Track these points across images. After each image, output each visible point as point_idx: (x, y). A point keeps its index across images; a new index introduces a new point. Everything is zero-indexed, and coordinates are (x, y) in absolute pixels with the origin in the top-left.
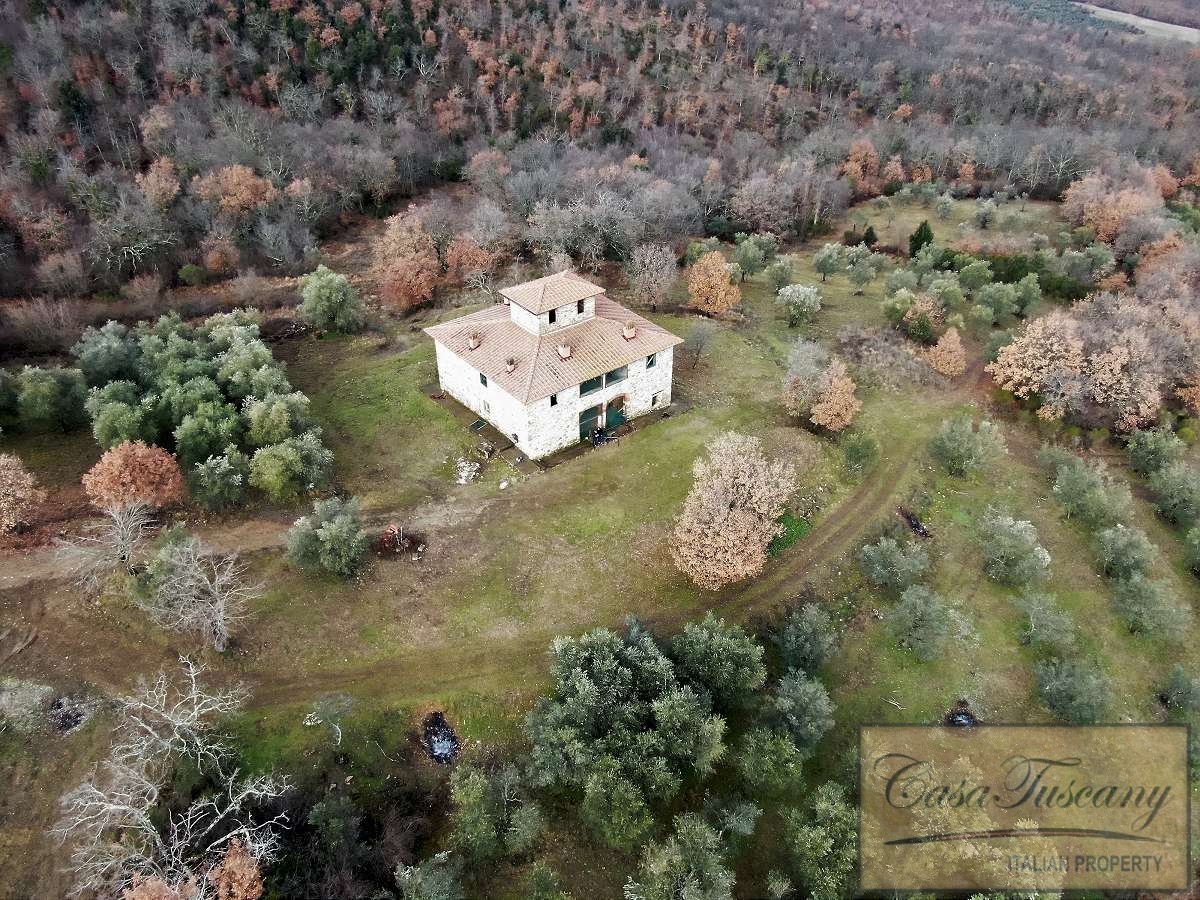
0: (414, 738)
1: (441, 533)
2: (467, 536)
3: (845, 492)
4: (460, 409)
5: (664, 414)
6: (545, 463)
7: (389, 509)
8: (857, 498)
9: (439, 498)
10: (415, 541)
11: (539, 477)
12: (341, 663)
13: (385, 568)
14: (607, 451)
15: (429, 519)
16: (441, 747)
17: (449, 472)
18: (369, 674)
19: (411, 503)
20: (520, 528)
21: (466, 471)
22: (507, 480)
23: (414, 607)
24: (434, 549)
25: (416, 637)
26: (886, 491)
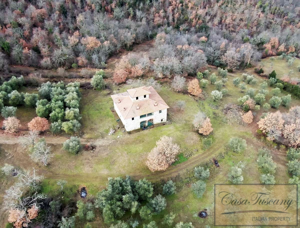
0: (78, 191)
1: (100, 146)
2: (105, 148)
3: (201, 152)
4: (116, 115)
5: (164, 124)
6: (130, 133)
7: (91, 139)
8: (203, 154)
9: (103, 137)
10: (93, 148)
11: (128, 136)
12: (69, 173)
13: (85, 153)
14: (146, 132)
15: (98, 143)
17: (107, 131)
18: (74, 176)
19: (96, 138)
20: (118, 148)
21: (111, 131)
22: (120, 135)
23: (88, 163)
24: (97, 150)
25: (86, 170)
26: (212, 153)
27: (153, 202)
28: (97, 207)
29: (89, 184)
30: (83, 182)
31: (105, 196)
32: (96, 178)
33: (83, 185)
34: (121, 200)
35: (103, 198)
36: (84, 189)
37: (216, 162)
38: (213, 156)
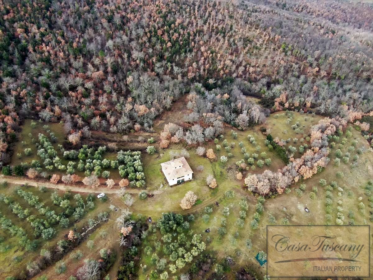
0: (147, 219)
1: (156, 195)
2: (159, 196)
3: (210, 198)
4: (164, 175)
5: (190, 181)
6: (171, 186)
7: (151, 190)
8: (211, 199)
9: (157, 189)
10: (153, 195)
11: (170, 188)
12: (142, 210)
13: (149, 198)
14: (180, 186)
15: (155, 192)
16: (150, 221)
17: (159, 186)
18: (144, 211)
19: (154, 190)
20: (166, 196)
21: (162, 186)
22: (166, 188)
23: (151, 204)
24: (155, 197)
25: (150, 208)
26: (215, 199)
27: (183, 225)
28: (158, 227)
29: (152, 216)
30: (149, 214)
31: (161, 222)
32: (156, 212)
33: (149, 216)
34: (168, 223)
35: (160, 223)
36: (150, 218)
37: (217, 204)
38: (216, 200)
